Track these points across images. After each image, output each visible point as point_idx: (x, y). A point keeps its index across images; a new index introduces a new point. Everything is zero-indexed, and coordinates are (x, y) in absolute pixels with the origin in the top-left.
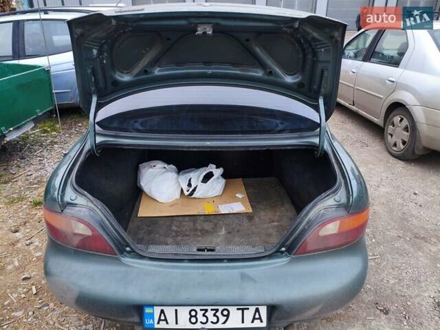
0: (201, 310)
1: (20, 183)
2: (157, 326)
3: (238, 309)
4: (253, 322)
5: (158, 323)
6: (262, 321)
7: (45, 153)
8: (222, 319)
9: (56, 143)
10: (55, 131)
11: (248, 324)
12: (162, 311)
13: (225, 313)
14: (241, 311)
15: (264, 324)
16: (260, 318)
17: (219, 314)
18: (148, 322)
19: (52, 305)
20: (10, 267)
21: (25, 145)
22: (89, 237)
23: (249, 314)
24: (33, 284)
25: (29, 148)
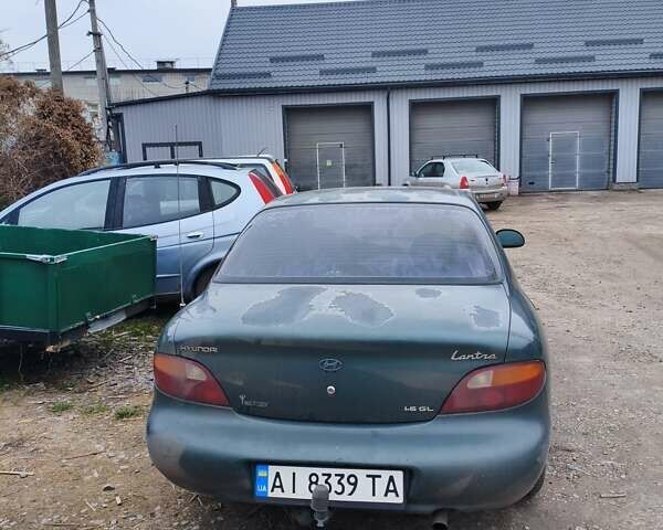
0: (324, 475)
1: (99, 393)
2: (270, 495)
3: (368, 476)
4: (386, 495)
5: (272, 491)
6: (397, 495)
7: (136, 361)
8: (349, 488)
9: (151, 349)
10: (152, 334)
11: (380, 498)
12: (278, 475)
13: (352, 480)
14: (371, 479)
15: (400, 500)
16: (395, 491)
17: (344, 481)
18: (260, 489)
19: (140, 517)
20: (88, 478)
21: (108, 350)
22: (203, 382)
23: (382, 484)
24: (117, 495)
25: (112, 353)
